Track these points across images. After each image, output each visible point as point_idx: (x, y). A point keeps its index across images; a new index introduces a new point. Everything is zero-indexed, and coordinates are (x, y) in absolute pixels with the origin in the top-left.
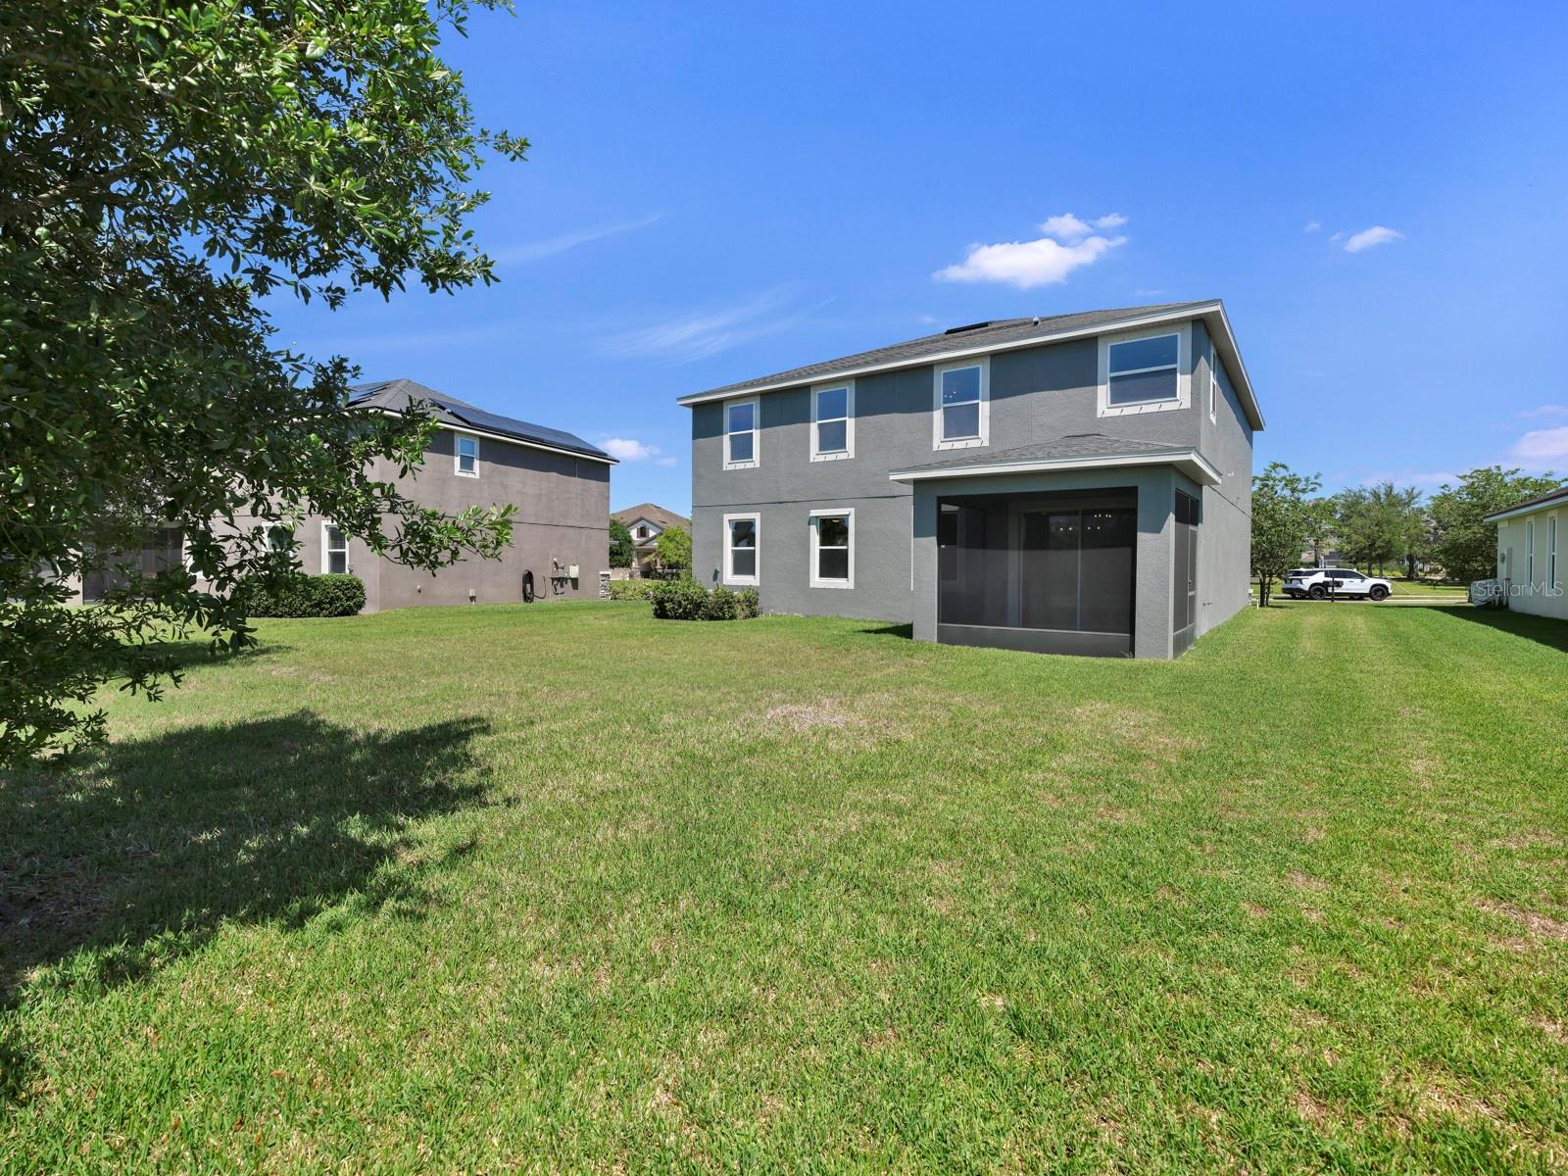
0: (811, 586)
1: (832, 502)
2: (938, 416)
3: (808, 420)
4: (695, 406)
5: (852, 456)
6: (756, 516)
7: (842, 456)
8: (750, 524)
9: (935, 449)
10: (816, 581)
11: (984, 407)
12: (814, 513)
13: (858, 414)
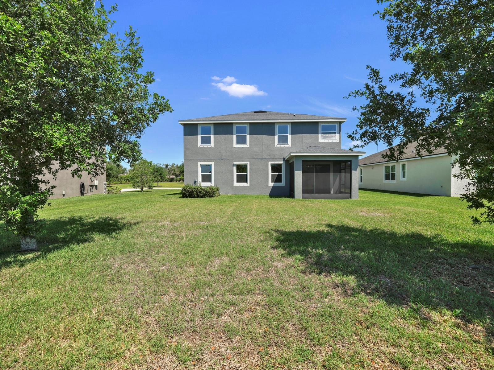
0: (234, 185)
1: (241, 160)
2: (276, 137)
3: (232, 134)
4: (185, 125)
5: (249, 146)
6: (212, 163)
7: (245, 146)
8: (210, 166)
9: (275, 146)
10: (236, 184)
11: (290, 136)
12: (235, 163)
13: (250, 134)
